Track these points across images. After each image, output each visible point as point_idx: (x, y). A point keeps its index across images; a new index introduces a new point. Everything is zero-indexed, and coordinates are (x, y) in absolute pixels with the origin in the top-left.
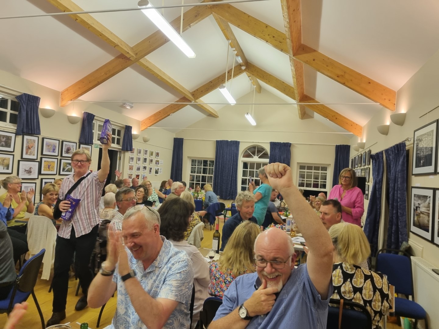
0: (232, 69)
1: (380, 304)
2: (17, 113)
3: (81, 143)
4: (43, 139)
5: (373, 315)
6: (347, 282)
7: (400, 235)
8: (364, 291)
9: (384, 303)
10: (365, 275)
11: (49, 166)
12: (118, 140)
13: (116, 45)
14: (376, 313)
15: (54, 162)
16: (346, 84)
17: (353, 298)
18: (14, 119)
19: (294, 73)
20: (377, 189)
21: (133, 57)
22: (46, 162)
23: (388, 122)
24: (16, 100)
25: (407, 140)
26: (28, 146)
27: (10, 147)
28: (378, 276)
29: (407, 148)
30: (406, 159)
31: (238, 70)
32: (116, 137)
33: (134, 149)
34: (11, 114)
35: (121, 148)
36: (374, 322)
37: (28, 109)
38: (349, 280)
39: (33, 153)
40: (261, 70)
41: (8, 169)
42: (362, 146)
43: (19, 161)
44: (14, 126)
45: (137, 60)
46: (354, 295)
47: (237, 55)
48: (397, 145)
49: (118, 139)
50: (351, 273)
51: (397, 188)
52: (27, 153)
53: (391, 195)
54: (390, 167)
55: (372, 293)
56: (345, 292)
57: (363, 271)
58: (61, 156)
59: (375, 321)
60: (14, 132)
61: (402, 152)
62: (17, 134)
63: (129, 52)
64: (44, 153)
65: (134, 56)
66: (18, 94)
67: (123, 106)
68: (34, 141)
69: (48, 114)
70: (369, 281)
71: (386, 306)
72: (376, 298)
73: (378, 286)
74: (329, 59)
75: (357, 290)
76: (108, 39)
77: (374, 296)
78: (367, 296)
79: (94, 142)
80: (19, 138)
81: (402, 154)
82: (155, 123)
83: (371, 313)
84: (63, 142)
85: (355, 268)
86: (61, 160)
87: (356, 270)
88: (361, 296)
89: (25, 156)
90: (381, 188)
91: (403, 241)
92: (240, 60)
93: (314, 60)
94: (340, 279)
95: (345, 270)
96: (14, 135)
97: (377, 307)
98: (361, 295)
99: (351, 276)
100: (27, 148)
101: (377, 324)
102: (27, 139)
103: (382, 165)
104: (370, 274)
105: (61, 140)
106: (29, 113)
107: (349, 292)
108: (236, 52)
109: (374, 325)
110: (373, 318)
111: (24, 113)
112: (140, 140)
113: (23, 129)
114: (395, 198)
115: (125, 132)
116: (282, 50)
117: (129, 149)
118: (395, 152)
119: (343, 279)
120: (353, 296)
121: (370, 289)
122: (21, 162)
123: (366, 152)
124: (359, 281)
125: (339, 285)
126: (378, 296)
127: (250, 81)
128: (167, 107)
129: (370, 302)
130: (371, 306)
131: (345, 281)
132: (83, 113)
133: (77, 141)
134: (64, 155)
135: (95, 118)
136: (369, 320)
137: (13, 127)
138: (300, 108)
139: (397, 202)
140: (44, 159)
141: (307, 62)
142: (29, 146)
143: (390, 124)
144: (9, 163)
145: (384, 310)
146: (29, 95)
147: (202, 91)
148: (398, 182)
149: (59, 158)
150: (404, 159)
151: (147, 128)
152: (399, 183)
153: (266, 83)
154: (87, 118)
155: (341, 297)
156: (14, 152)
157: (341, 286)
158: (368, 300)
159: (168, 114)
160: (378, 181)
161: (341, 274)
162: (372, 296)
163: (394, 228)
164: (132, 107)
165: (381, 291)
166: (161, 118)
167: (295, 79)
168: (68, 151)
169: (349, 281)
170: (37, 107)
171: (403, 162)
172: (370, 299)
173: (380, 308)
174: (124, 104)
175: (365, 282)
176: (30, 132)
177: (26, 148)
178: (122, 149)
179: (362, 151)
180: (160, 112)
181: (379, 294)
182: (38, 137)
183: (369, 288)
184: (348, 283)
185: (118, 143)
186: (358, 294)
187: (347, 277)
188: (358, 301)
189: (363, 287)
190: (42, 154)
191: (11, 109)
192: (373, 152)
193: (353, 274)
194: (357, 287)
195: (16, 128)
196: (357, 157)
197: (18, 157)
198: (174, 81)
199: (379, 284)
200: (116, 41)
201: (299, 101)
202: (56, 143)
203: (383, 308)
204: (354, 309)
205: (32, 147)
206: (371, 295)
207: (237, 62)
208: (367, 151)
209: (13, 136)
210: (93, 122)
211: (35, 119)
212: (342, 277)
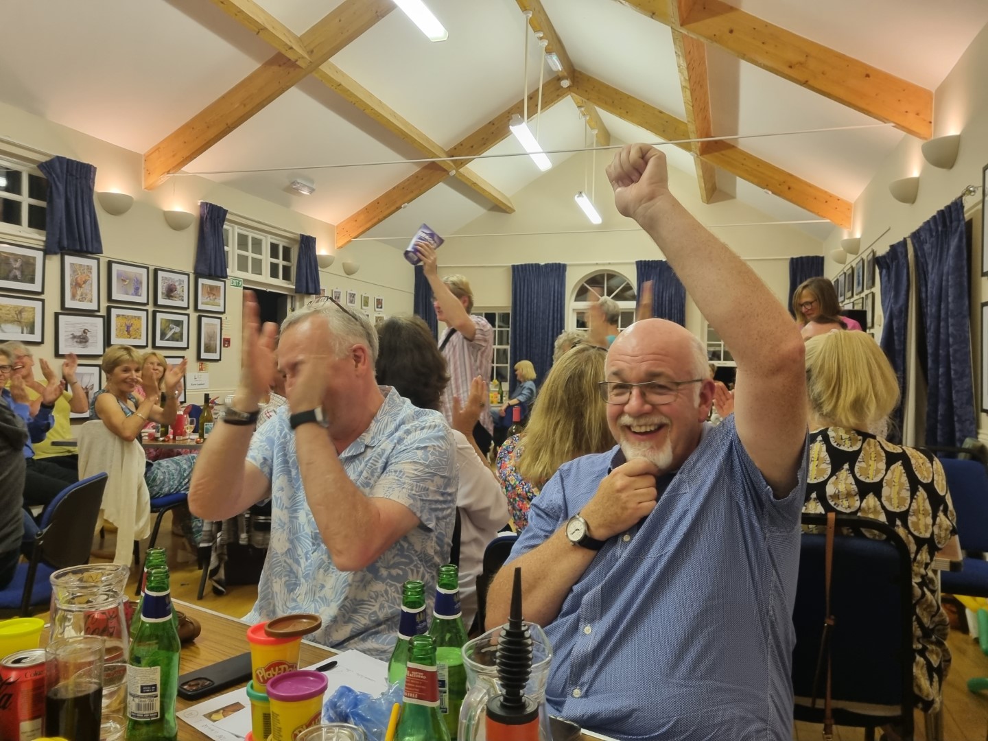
0: (538, 90)
1: (929, 520)
2: (43, 204)
3: (198, 274)
4: (110, 264)
5: (913, 547)
6: (843, 471)
7: (957, 426)
8: (885, 491)
9: (938, 519)
10: (886, 452)
11: (128, 327)
12: (286, 270)
13: (261, 29)
14: (920, 542)
15: (139, 318)
16: (811, 82)
17: (859, 509)
18: (37, 219)
19: (686, 73)
20: (895, 331)
21: (303, 58)
22: (120, 318)
23: (915, 168)
24: (39, 174)
25: (968, 192)
26: (76, 279)
27: (32, 281)
28: (922, 455)
29: (967, 216)
30: (964, 240)
31: (552, 91)
32: (281, 262)
33: (324, 290)
34: (31, 207)
35: (294, 287)
36: (915, 568)
37: (69, 194)
38: (846, 466)
39: (89, 296)
40: (608, 87)
41: (32, 332)
42: (853, 246)
43: (57, 315)
44: (40, 234)
45: (314, 66)
46: (861, 502)
47: (548, 51)
48: (941, 213)
49: (284, 267)
50: (851, 450)
51: (947, 313)
52: (73, 297)
53: (930, 335)
54: (925, 273)
55: (907, 494)
56: (836, 496)
57: (881, 445)
58: (155, 303)
59: (918, 562)
60: (41, 247)
61: (955, 224)
62: (47, 251)
63: (294, 47)
64: (114, 297)
65: (306, 55)
66: (43, 159)
67: (292, 189)
68: (89, 268)
69: (117, 207)
70: (898, 467)
71: (944, 526)
72: (919, 506)
73: (923, 476)
74: (767, 25)
75: (865, 489)
76: (241, 12)
77: (911, 502)
78: (895, 501)
79: (228, 274)
80: (54, 262)
81: (956, 230)
82: (368, 229)
83: (910, 542)
84: (156, 271)
85: (860, 438)
86: (154, 313)
87: (863, 442)
88: (878, 503)
89: (69, 304)
90: (905, 327)
91: (965, 437)
92: (556, 64)
93: (731, 31)
94: (823, 466)
95: (835, 445)
96: (41, 254)
97: (922, 527)
98: (880, 500)
99: (852, 458)
100: (74, 284)
101: (923, 571)
102: (72, 264)
103: (905, 271)
104: (901, 451)
105: (151, 268)
106: (73, 203)
107: (849, 495)
108: (545, 43)
109: (916, 575)
110: (912, 556)
111: (60, 203)
112: (336, 268)
113: (60, 242)
114: (942, 337)
115: (301, 248)
116: (653, 15)
117: (311, 290)
118: (937, 231)
119: (830, 466)
120: (858, 504)
121: (901, 485)
122: (60, 317)
123: (863, 260)
124: (871, 468)
125: (821, 479)
126: (924, 500)
127: (584, 119)
128: (394, 188)
129: (904, 516)
130: (905, 525)
131: (836, 469)
132: (199, 204)
133: (190, 269)
134: (161, 301)
135: (228, 216)
136: (906, 562)
137: (37, 236)
138: (704, 173)
139: (948, 345)
140: (114, 312)
141: (714, 38)
142: (79, 279)
143: (921, 174)
144: (34, 318)
145: (939, 537)
146: (69, 160)
147: (472, 147)
148: (947, 296)
149: (150, 308)
150: (960, 240)
151: (350, 241)
152: (950, 299)
153: (621, 116)
154: (208, 217)
155: (828, 508)
156: (42, 293)
157: (825, 483)
158: (898, 510)
159: (397, 205)
160: (896, 312)
161: (824, 454)
162: (909, 501)
163: (941, 409)
164: (312, 191)
165: (930, 488)
166: (381, 217)
167: (688, 93)
168: (170, 292)
169: (847, 470)
170: (91, 190)
171: (959, 248)
172: (903, 509)
173: (930, 531)
174: (294, 183)
175: (887, 470)
176: (78, 248)
177: (71, 284)
178: (297, 291)
179: (852, 261)
180: (377, 202)
181: (925, 495)
182: (98, 260)
183: (899, 482)
184: (844, 473)
185: (286, 277)
186: (871, 500)
187: (839, 459)
188: (871, 516)
189: (884, 481)
190: (109, 298)
191: (31, 195)
192: (882, 250)
193: (858, 452)
194: (868, 481)
195: (44, 239)
196: (842, 279)
197: (53, 306)
198: (406, 123)
199: (926, 475)
200: (260, 19)
201: (698, 153)
202: (141, 275)
203: (936, 531)
204: (864, 537)
205: (85, 282)
206: (904, 499)
207: (549, 70)
209: (39, 255)
210: (225, 227)
211: (88, 218)
212: (828, 460)
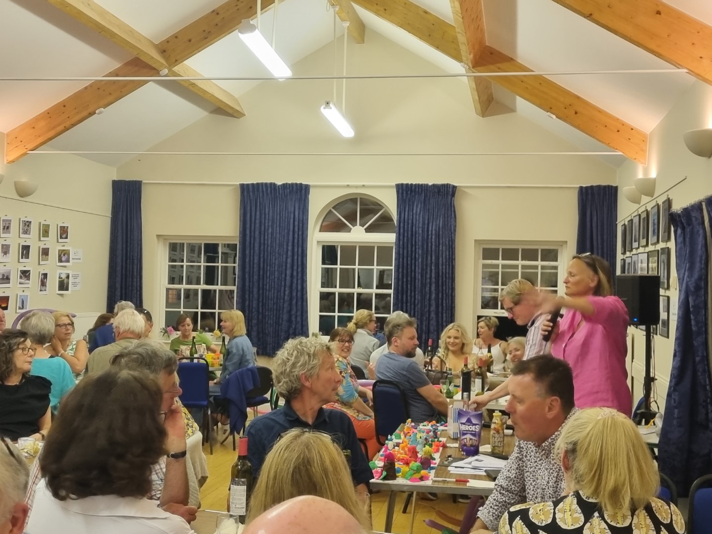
6: (594, 518)
38: (596, 514)
42: (648, 188)
94: (576, 516)
119: (582, 515)
123: (658, 205)
125: (577, 526)
131: (588, 517)
157: (581, 528)
175: (632, 516)
179: (648, 203)
183: (645, 524)
184: (595, 520)
189: (633, 525)
196: (636, 220)
208: (660, 201)
212: (579, 510)
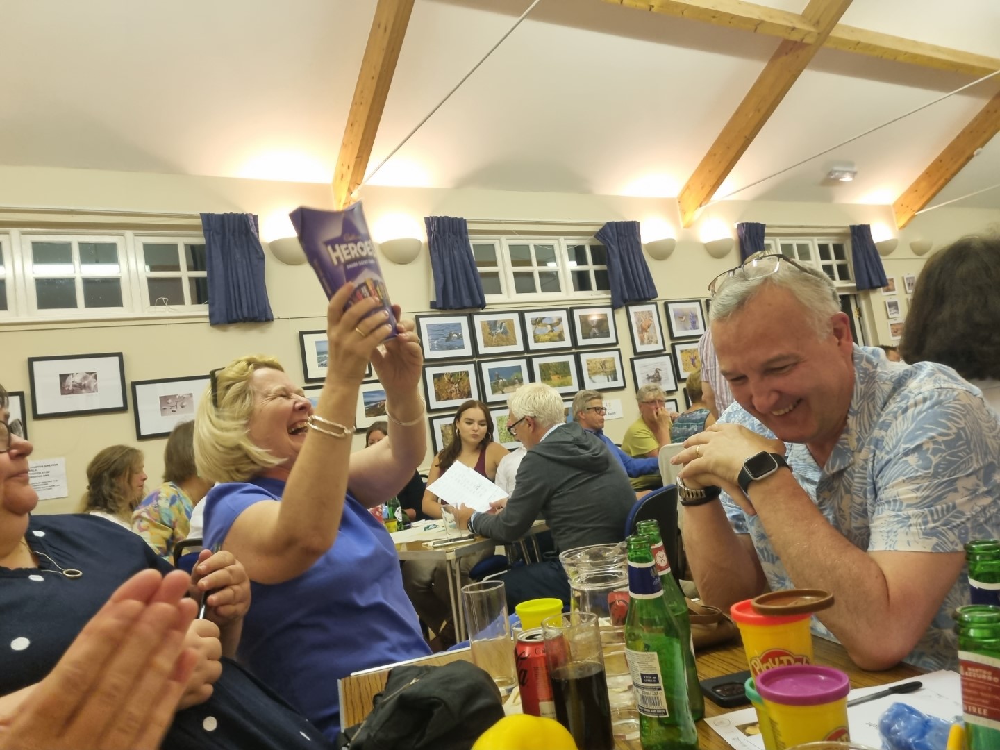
2: (604, 267)
4: (666, 305)
11: (693, 360)
12: (842, 268)
13: (757, 25)
18: (603, 282)
22: (684, 353)
24: (598, 243)
26: (641, 326)
27: (608, 335)
32: (834, 262)
34: (596, 272)
35: (854, 285)
37: (622, 251)
39: (654, 340)
41: (615, 379)
43: (632, 360)
44: (607, 294)
49: (839, 266)
52: (642, 342)
60: (609, 304)
62: (614, 307)
64: (675, 335)
65: (812, 29)
66: (597, 229)
68: (650, 313)
69: (663, 252)
76: (734, 17)
80: (621, 314)
82: (934, 195)
84: (707, 302)
89: (640, 349)
96: (610, 309)
100: (640, 330)
102: (636, 313)
105: (703, 301)
106: (626, 258)
111: (617, 262)
113: (622, 295)
122: (635, 361)
128: (958, 136)
132: (736, 227)
135: (767, 231)
137: (604, 296)
140: (678, 348)
142: (643, 325)
144: (615, 367)
146: (617, 223)
151: (913, 217)
154: (747, 237)
156: (617, 343)
159: (967, 154)
164: (854, 174)
170: (638, 243)
174: (831, 173)
176: (637, 297)
177: (638, 331)
182: (656, 304)
185: (844, 275)
190: (672, 337)
191: (595, 263)
195: (610, 296)
197: (628, 353)
200: (755, 15)
202: (695, 309)
205: (649, 327)
209: (609, 311)
211: (641, 269)
